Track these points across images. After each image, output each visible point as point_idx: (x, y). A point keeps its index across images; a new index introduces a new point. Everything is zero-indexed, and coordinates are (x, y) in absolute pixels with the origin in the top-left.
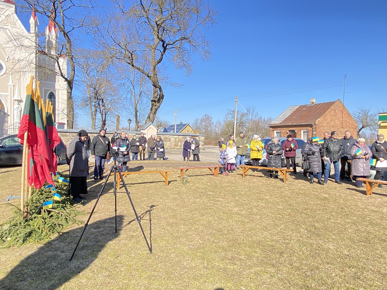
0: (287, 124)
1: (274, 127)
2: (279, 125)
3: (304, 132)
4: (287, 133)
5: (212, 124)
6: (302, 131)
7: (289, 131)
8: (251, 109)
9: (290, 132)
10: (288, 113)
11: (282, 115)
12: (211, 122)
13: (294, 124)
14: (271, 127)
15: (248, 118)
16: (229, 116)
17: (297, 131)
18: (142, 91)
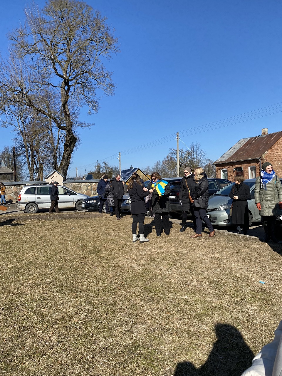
0: (233, 161)
2: (225, 162)
3: (251, 169)
4: (234, 171)
7: (236, 169)
17: (244, 168)
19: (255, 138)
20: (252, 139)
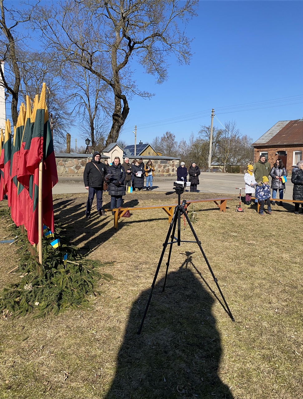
0: (276, 144)
1: (260, 147)
2: (266, 145)
3: (296, 153)
4: (276, 155)
5: (176, 144)
6: (294, 152)
7: (278, 152)
8: (231, 125)
9: (280, 153)
10: (276, 129)
11: (269, 132)
12: (174, 142)
13: (285, 144)
14: (255, 147)
15: (227, 136)
16: (203, 134)
17: (288, 152)
18: (98, 103)
19: (296, 122)
20: (292, 123)
